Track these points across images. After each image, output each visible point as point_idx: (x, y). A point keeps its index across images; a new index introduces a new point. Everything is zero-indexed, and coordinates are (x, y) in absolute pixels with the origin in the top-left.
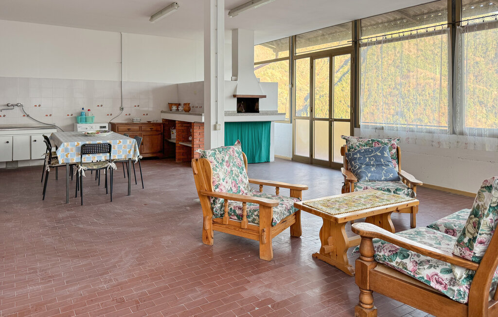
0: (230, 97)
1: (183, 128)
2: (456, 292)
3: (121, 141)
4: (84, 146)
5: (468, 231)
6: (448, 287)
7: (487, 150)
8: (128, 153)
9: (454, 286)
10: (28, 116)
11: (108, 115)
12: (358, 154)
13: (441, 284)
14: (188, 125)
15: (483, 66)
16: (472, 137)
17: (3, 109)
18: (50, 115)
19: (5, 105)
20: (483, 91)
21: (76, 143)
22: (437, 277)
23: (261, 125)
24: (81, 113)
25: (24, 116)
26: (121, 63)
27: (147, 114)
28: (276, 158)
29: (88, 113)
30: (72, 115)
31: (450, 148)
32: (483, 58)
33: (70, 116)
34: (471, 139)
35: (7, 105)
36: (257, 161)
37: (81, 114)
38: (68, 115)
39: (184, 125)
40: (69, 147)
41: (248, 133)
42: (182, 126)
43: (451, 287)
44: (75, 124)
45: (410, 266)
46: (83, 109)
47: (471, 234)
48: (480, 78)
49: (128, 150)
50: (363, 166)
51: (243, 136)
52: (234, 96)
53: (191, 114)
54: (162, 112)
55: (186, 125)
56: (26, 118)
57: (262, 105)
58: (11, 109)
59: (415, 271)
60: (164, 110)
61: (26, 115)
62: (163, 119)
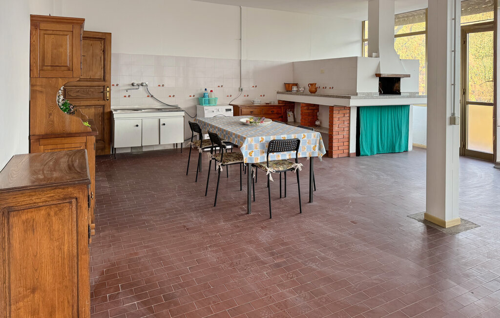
0: (372, 76)
1: (309, 111)
3: (306, 134)
4: (272, 142)
8: (312, 150)
10: (152, 96)
11: (228, 96)
14: (314, 108)
17: (129, 89)
18: (174, 96)
19: (129, 85)
21: (260, 139)
23: (400, 108)
24: (204, 94)
25: (148, 96)
26: (241, 39)
27: (264, 96)
28: (414, 147)
29: (211, 94)
30: (194, 96)
33: (192, 97)
35: (133, 85)
36: (397, 150)
37: (204, 96)
38: (190, 96)
39: (310, 108)
40: (253, 143)
41: (388, 117)
42: (308, 109)
44: (198, 106)
46: (206, 90)
49: (312, 146)
51: (383, 121)
52: (377, 75)
53: (318, 96)
54: (278, 93)
55: (312, 108)
56: (150, 98)
57: (404, 86)
58: (137, 89)
60: (280, 91)
61: (150, 96)
62: (279, 101)
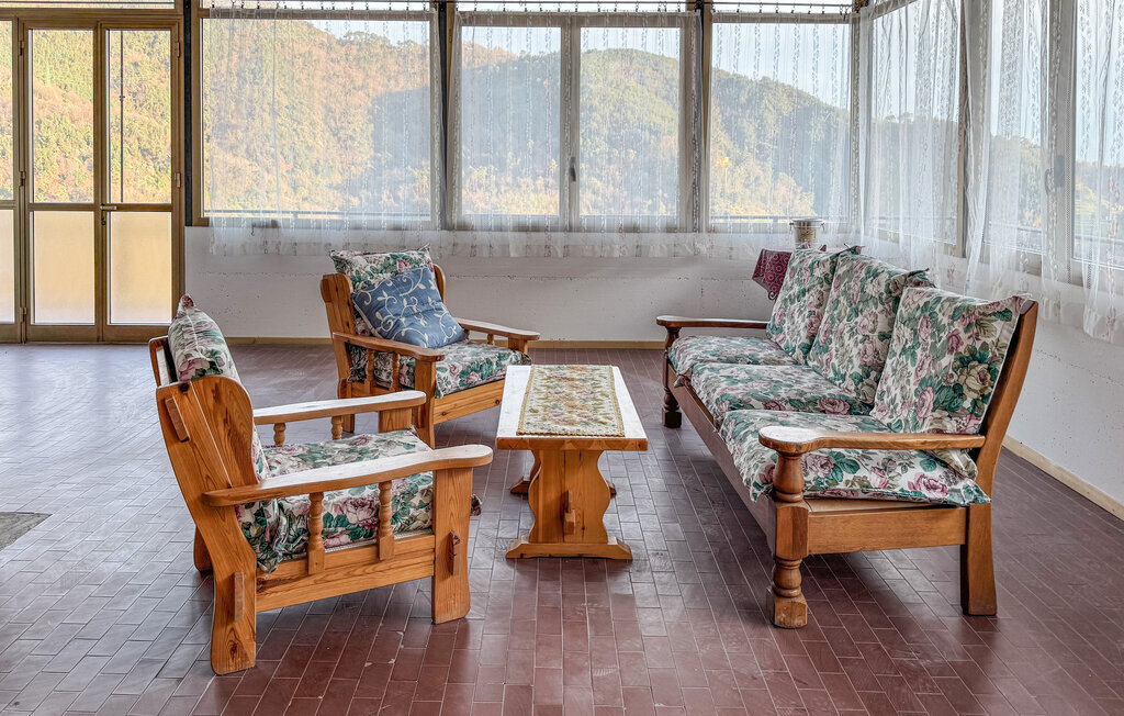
2: (962, 491)
5: (970, 389)
6: (949, 488)
7: (512, 255)
9: (956, 483)
12: (385, 293)
13: (935, 488)
15: (149, 73)
16: (486, 234)
20: (149, 126)
22: (926, 480)
31: (441, 257)
32: (149, 54)
34: (483, 236)
43: (953, 486)
45: (875, 480)
47: (975, 391)
48: (142, 98)
50: (403, 320)
59: (885, 485)
